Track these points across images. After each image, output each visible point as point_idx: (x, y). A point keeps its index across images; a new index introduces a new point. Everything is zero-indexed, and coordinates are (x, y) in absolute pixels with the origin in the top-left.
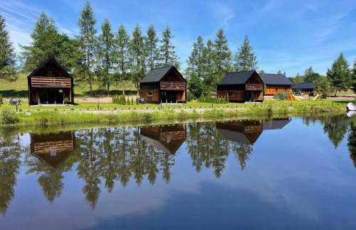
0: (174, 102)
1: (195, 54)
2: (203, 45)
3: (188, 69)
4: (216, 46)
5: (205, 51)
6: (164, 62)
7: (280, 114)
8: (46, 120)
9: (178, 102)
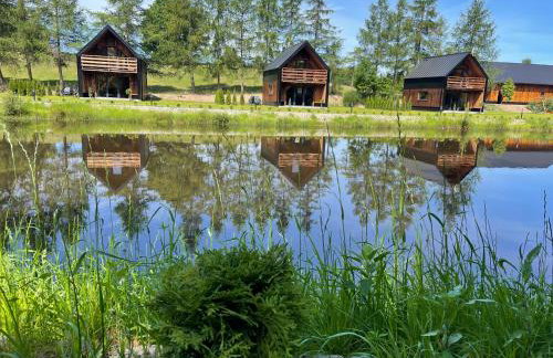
0: (308, 104)
1: (372, 24)
2: (386, 8)
3: (358, 51)
4: (415, 8)
5: (391, 19)
6: (313, 37)
7: (488, 131)
8: (63, 114)
9: (316, 105)
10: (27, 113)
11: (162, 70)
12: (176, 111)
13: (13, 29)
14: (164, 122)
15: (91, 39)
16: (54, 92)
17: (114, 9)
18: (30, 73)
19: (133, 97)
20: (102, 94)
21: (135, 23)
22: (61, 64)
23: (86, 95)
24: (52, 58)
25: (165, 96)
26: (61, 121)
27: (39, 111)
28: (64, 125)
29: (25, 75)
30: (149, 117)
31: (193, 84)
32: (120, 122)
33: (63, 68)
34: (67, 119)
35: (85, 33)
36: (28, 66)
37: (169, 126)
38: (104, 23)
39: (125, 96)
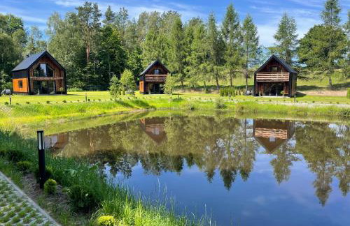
8: (243, 108)
10: (226, 107)
11: (308, 76)
12: (311, 106)
13: (226, 62)
14: (302, 113)
15: (264, 62)
16: (242, 93)
17: (279, 43)
18: (231, 83)
19: (285, 95)
20: (267, 94)
21: (292, 49)
22: (247, 77)
23: (257, 95)
24: (243, 75)
25: (309, 93)
26: (241, 111)
27: (231, 106)
28: (242, 114)
29: (229, 84)
30: (291, 110)
31: (331, 84)
32: (274, 113)
33: (248, 79)
34: (244, 111)
35: (261, 59)
36: (231, 80)
37: (305, 116)
38: (272, 52)
39: (280, 95)
